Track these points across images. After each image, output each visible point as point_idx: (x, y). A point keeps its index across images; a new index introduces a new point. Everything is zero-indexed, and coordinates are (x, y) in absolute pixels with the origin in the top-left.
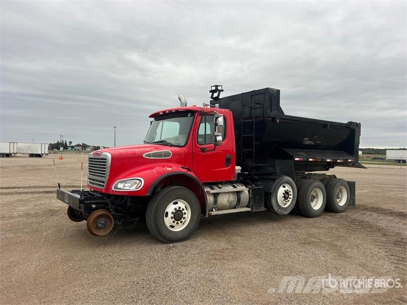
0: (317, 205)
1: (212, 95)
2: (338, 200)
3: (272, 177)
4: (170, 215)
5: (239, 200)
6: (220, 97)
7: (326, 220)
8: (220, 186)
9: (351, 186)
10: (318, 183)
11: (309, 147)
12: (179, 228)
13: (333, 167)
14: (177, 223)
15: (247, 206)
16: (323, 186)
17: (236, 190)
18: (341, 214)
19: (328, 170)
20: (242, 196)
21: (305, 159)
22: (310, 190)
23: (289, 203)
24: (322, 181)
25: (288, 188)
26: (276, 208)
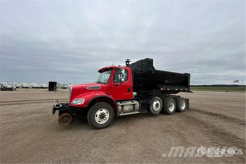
0: (172, 109)
1: (127, 63)
2: (181, 107)
3: (151, 97)
4: (98, 116)
5: (134, 108)
6: (129, 64)
7: (176, 116)
8: (125, 102)
9: (187, 101)
10: (172, 100)
11: (167, 84)
12: (103, 122)
13: (179, 92)
14: (102, 120)
15: (139, 111)
16: (174, 101)
17: (133, 103)
18: (183, 113)
19: (176, 93)
20: (136, 106)
21: (166, 89)
22: (168, 103)
23: (158, 109)
24: (174, 98)
25: (158, 102)
26: (152, 111)
